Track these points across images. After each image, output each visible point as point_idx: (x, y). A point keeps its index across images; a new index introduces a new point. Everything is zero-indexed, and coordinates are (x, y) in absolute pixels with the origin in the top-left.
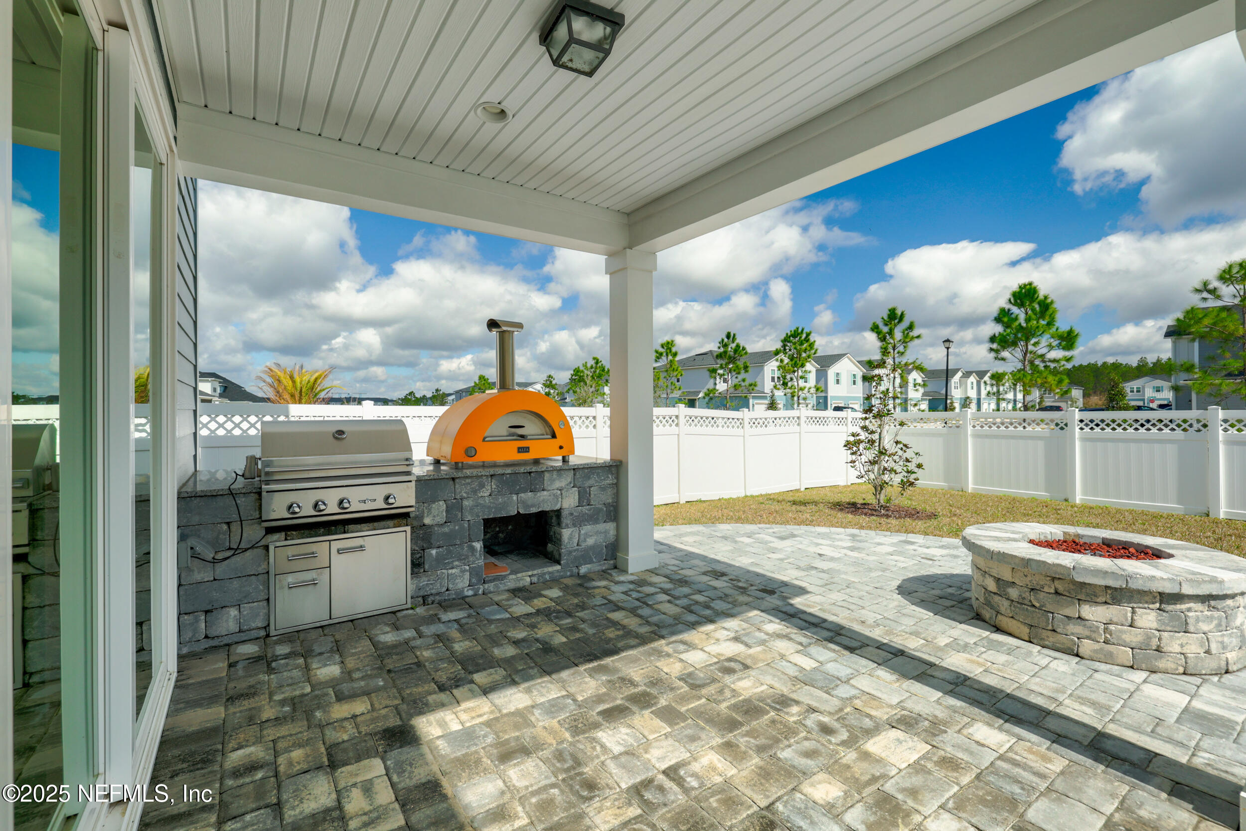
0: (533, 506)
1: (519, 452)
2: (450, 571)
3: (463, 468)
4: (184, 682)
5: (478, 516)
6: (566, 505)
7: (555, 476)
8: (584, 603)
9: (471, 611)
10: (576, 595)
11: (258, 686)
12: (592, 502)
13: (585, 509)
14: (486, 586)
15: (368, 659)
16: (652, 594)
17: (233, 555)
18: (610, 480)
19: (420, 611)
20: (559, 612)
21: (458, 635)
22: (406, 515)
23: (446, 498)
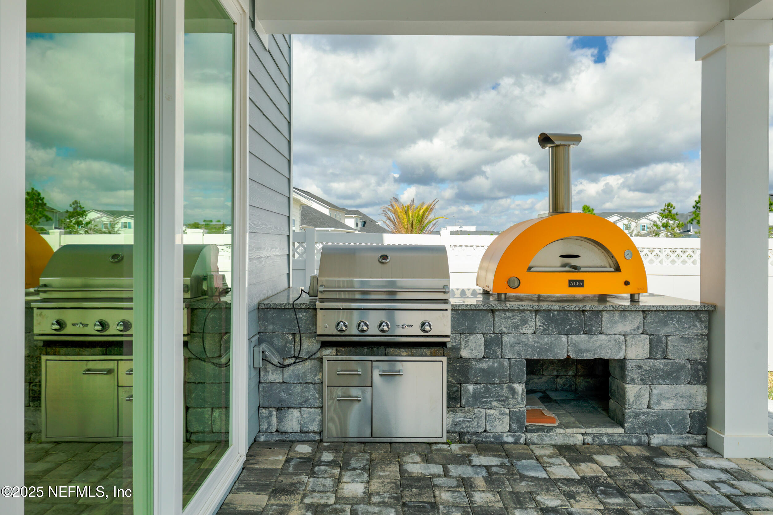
0: (587, 351)
1: (570, 286)
2: (488, 411)
3: (506, 300)
4: (252, 466)
5: (519, 355)
6: (631, 354)
7: (616, 318)
8: (646, 482)
9: (506, 461)
10: (638, 470)
11: (298, 486)
12: (670, 356)
13: (659, 363)
14: (529, 435)
15: (390, 486)
16: (754, 495)
17: (294, 363)
18: (699, 328)
19: (455, 448)
20: (608, 486)
21: (483, 484)
22: (444, 344)
23: (484, 331)
